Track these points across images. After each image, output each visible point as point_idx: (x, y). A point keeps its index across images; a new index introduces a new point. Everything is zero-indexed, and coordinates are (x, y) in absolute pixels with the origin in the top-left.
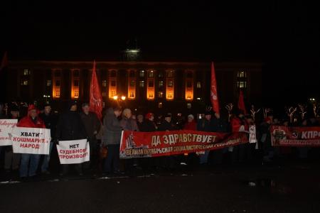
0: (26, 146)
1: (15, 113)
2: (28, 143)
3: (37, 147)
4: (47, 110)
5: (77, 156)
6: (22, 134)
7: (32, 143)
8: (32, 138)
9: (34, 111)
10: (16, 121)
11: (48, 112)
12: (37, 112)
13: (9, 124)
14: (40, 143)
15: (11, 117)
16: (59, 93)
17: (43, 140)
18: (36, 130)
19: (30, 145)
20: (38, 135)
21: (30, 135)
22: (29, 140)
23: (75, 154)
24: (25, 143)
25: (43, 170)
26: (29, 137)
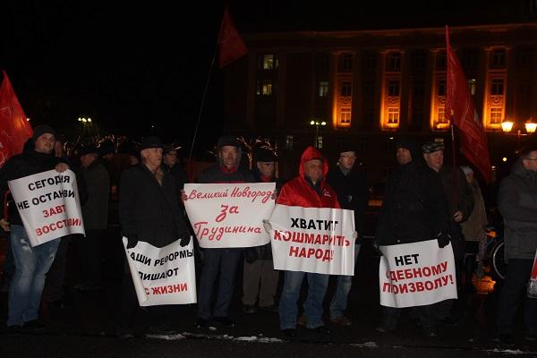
0: (303, 254)
1: (266, 168)
2: (308, 246)
3: (327, 257)
4: (346, 160)
5: (419, 287)
6: (295, 223)
7: (315, 247)
8: (315, 232)
9: (316, 163)
10: (271, 187)
11: (348, 167)
12: (322, 167)
13: (255, 195)
14: (333, 247)
15: (257, 178)
16: (348, 115)
17: (339, 237)
18: (324, 213)
19: (311, 252)
20: (328, 226)
21: (312, 225)
22: (310, 239)
23: (414, 280)
24: (300, 246)
25: (335, 316)
26: (310, 232)
